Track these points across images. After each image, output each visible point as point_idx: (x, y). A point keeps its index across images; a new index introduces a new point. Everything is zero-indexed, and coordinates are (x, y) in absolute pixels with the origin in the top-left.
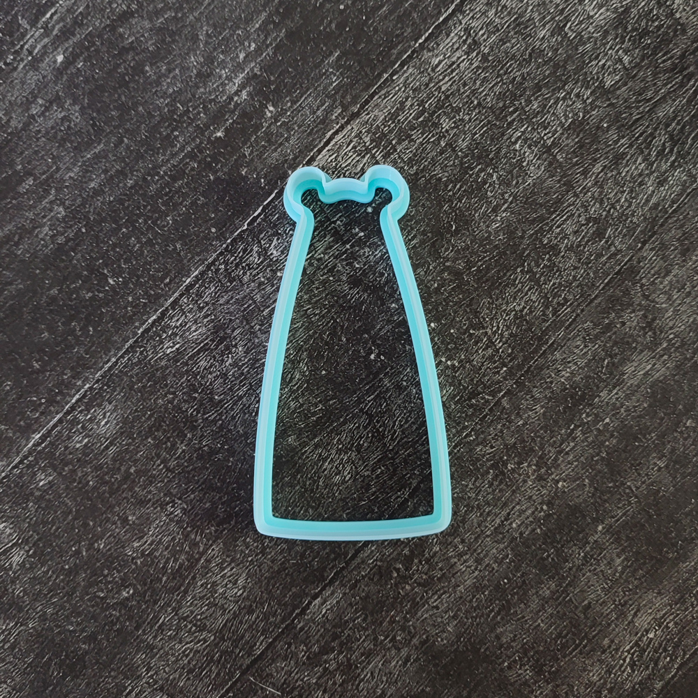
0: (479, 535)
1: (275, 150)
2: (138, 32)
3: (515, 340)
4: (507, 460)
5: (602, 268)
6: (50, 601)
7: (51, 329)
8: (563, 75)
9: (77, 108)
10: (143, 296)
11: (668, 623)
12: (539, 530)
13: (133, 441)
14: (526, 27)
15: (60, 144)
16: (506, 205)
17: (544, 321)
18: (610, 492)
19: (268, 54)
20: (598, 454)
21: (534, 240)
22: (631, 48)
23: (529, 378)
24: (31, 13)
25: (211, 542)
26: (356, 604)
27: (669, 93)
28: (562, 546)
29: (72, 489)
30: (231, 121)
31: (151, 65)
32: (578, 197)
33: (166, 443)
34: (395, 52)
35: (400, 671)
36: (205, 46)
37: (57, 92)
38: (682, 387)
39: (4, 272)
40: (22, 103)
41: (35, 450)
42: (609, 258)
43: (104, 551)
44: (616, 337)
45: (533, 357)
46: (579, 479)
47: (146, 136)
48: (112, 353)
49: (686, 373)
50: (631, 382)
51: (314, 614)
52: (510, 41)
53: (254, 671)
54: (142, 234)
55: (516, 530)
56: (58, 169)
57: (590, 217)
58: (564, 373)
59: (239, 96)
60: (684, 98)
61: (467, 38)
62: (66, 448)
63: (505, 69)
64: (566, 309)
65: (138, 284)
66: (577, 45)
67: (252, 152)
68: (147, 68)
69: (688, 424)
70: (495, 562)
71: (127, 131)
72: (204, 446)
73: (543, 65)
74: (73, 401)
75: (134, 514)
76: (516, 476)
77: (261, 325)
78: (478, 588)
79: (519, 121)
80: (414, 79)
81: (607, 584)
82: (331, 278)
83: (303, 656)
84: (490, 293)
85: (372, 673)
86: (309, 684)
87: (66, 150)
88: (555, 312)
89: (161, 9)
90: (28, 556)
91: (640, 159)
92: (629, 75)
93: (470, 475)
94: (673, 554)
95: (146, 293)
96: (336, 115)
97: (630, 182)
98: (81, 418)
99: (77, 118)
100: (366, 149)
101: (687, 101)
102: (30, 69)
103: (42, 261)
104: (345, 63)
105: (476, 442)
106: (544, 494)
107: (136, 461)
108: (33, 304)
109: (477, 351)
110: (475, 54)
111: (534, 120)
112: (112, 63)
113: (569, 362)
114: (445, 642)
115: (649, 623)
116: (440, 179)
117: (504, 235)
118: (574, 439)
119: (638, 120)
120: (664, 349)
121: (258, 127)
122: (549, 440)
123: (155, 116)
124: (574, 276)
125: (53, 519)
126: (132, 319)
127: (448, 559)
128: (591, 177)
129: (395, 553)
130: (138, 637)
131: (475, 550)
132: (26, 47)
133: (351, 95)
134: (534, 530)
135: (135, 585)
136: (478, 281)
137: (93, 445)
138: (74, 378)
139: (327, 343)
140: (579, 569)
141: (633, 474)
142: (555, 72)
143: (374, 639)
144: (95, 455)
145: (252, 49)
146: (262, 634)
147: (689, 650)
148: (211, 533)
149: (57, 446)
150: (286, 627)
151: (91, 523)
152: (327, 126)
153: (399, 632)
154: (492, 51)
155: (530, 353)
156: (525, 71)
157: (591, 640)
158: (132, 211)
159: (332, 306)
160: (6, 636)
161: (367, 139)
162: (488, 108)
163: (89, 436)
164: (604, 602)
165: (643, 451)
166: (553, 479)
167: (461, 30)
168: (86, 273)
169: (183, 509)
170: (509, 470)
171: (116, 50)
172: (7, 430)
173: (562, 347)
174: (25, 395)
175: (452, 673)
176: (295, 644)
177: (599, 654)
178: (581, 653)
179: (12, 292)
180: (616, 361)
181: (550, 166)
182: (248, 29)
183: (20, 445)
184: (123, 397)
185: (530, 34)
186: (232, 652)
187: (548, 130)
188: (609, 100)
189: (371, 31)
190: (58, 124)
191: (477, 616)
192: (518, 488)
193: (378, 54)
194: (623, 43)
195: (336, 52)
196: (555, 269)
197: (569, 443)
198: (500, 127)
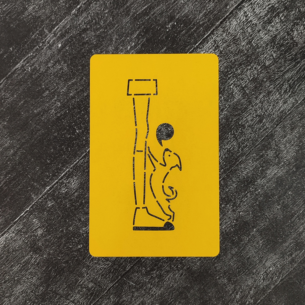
2: (90, 37)
3: (227, 160)
4: (221, 203)
5: (261, 134)
6: (51, 248)
7: (55, 148)
8: (250, 60)
9: (66, 65)
11: (277, 265)
12: (232, 230)
13: (84, 191)
14: (237, 41)
15: (59, 78)
16: (226, 109)
17: (238, 153)
18: (259, 217)
20: (255, 203)
21: (236, 122)
22: (276, 51)
23: (231, 174)
24: (49, 27)
27: (290, 69)
28: (241, 236)
29: (61, 208)
31: (94, 49)
32: (253, 107)
34: (187, 48)
35: (179, 278)
36: (115, 43)
37: (58, 58)
38: (288, 179)
39: (37, 126)
40: (45, 62)
41: (47, 193)
42: (264, 130)
43: (72, 231)
44: (264, 160)
46: (248, 211)
48: (77, 158)
49: (290, 174)
50: (269, 177)
52: (231, 46)
53: (126, 276)
55: (224, 230)
56: (58, 88)
57: (258, 115)
58: (244, 172)
60: (296, 71)
61: (215, 44)
62: (59, 192)
63: (228, 57)
64: (246, 149)
65: (87, 133)
66: (256, 49)
68: (93, 51)
69: (289, 193)
71: (84, 74)
73: (243, 56)
74: (62, 175)
75: (84, 218)
76: (225, 209)
79: (232, 77)
81: (256, 250)
83: (144, 272)
85: (169, 279)
86: (146, 281)
87: (61, 81)
88: (242, 150)
89: (99, 28)
90: (44, 231)
91: (277, 93)
92: (275, 61)
94: (281, 240)
97: (273, 102)
98: (65, 182)
99: (66, 69)
101: (296, 72)
102: (48, 49)
103: (51, 123)
104: (168, 52)
106: (235, 216)
107: (85, 198)
108: (48, 139)
110: (217, 50)
111: (238, 77)
112: (79, 48)
113: (247, 168)
114: (196, 268)
115: (270, 265)
117: (225, 120)
118: (247, 197)
119: (277, 79)
120: (282, 165)
122: (237, 197)
124: (250, 137)
125: (53, 218)
126: (85, 146)
128: (259, 99)
130: (84, 262)
132: (47, 40)
134: (230, 229)
135: (83, 244)
137: (69, 192)
138: (62, 167)
140: (246, 244)
141: (268, 210)
142: (247, 59)
143: (170, 266)
144: (69, 196)
145: (133, 45)
146: (129, 263)
147: (284, 275)
149: (56, 192)
150: (138, 261)
151: (67, 221)
153: (179, 264)
154: (224, 50)
155: (232, 165)
156: (236, 58)
157: (249, 270)
158: (86, 105)
160: (36, 260)
162: (221, 71)
163: (68, 188)
164: (254, 257)
165: (272, 202)
166: (238, 211)
167: (212, 41)
168: (68, 128)
170: (222, 207)
171: (81, 43)
172: (37, 185)
173: (244, 163)
174: (44, 173)
175: (198, 280)
176: (141, 267)
177: (252, 275)
178: (245, 274)
179: (40, 134)
180: (264, 169)
181: (243, 95)
182: (132, 37)
183: (42, 191)
184: (81, 175)
185: (239, 44)
186: (118, 269)
187: (243, 81)
188: (267, 70)
189: (178, 40)
190: (58, 71)
191: (208, 260)
192: (225, 214)
193: (180, 49)
194: (274, 49)
195: (165, 48)
196: (243, 134)
197: (245, 198)
198: (225, 79)
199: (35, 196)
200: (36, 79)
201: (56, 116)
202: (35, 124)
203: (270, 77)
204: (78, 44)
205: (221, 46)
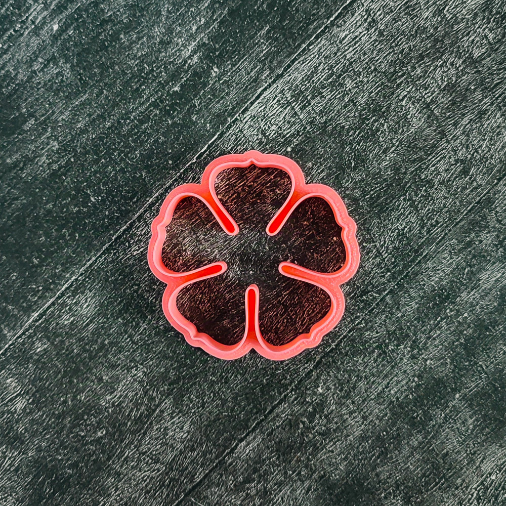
0: (365, 399)
1: (218, 102)
2: (115, 8)
3: (398, 252)
4: (388, 343)
5: (466, 198)
6: (44, 436)
7: (47, 235)
8: (441, 47)
9: (68, 66)
10: (117, 211)
12: (411, 396)
13: (107, 320)
14: (414, 10)
15: (55, 93)
16: (394, 148)
17: (420, 238)
18: (466, 369)
19: (214, 27)
20: (458, 340)
21: (414, 175)
22: (495, 27)
23: (407, 281)
25: (164, 397)
26: (272, 447)
28: (428, 409)
29: (62, 354)
30: (185, 79)
31: (125, 34)
32: (449, 143)
33: (132, 322)
34: (312, 27)
35: (303, 497)
36: (166, 20)
39: (12, 190)
40: (27, 61)
41: (34, 325)
42: (472, 191)
43: (85, 402)
44: (475, 252)
45: (411, 266)
46: (443, 358)
47: (120, 89)
48: (92, 253)
50: (485, 286)
51: (240, 453)
52: (400, 20)
53: (195, 493)
54: (116, 164)
55: (393, 396)
56: (53, 113)
57: (458, 159)
58: (434, 278)
59: (192, 59)
61: (368, 17)
62: (57, 324)
63: (396, 42)
64: (437, 229)
65: (113, 202)
66: (453, 24)
67: (201, 103)
68: (122, 36)
70: (377, 418)
71: (106, 84)
72: (161, 326)
73: (426, 40)
74: (63, 289)
75: (107, 375)
76: (395, 355)
77: (205, 235)
78: (363, 438)
79: (405, 83)
80: (326, 49)
81: (461, 438)
82: (258, 201)
83: (231, 484)
84: (379, 216)
85: (282, 499)
86: (235, 504)
87: (59, 98)
88: (429, 231)
90: (28, 403)
91: (498, 114)
92: (492, 49)
93: (360, 353)
95: (119, 209)
96: (265, 75)
97: (490, 132)
98: (69, 302)
99: (68, 73)
100: (287, 103)
102: (33, 35)
103: (41, 183)
104: (273, 36)
105: (365, 329)
106: (416, 369)
107: (109, 335)
108: (33, 215)
109: (368, 259)
110: (373, 30)
111: (417, 82)
112: (95, 32)
113: (438, 270)
114: (338, 477)
115: (492, 468)
116: (343, 127)
117: (391, 171)
118: (440, 328)
119: (498, 84)
121: (205, 85)
122: (420, 329)
123: (126, 74)
124: (444, 204)
125: (47, 376)
126: (108, 228)
127: (342, 416)
128: (460, 127)
129: (302, 410)
130: (109, 466)
131: (362, 410)
132: (30, 18)
133: (277, 60)
134: (407, 396)
135: (107, 427)
136: (370, 206)
137: (77, 322)
138: (64, 272)
139: (254, 251)
140: (441, 426)
141: (484, 356)
142: (435, 45)
143: (285, 473)
144: (78, 330)
145: (202, 23)
146: (201, 467)
148: (164, 390)
149: (51, 323)
150: (219, 462)
151: (75, 381)
152: (258, 84)
153: (303, 469)
154: (387, 27)
155: (408, 262)
156: (412, 44)
157: (448, 479)
158: (109, 147)
159: (259, 222)
160: (12, 461)
161: (289, 95)
162: (382, 72)
163: (74, 316)
164: (458, 452)
165: (492, 339)
166: (423, 358)
167: (363, 11)
168: (74, 192)
169: (144, 372)
170: (389, 351)
171: (98, 21)
172: (14, 309)
173: (433, 258)
174: (27, 284)
175: (342, 500)
176: (226, 475)
177: (453, 489)
178: (440, 489)
179: (18, 206)
180: (474, 270)
181: (428, 119)
182: (200, 7)
183: (23, 321)
184: (100, 287)
185: (417, 15)
186: (179, 479)
187: (428, 91)
188: (476, 67)
189: (293, 11)
190: (53, 78)
191: (362, 458)
192: (396, 364)
193: (298, 29)
194: (489, 23)
195: (266, 27)
196: (430, 198)
197: (436, 331)
198: (391, 88)
199: (9, 332)
200: (10, 95)
201: (49, 169)
202: (9, 185)
203: (483, 80)
204: (92, 23)
205: (381, 20)
